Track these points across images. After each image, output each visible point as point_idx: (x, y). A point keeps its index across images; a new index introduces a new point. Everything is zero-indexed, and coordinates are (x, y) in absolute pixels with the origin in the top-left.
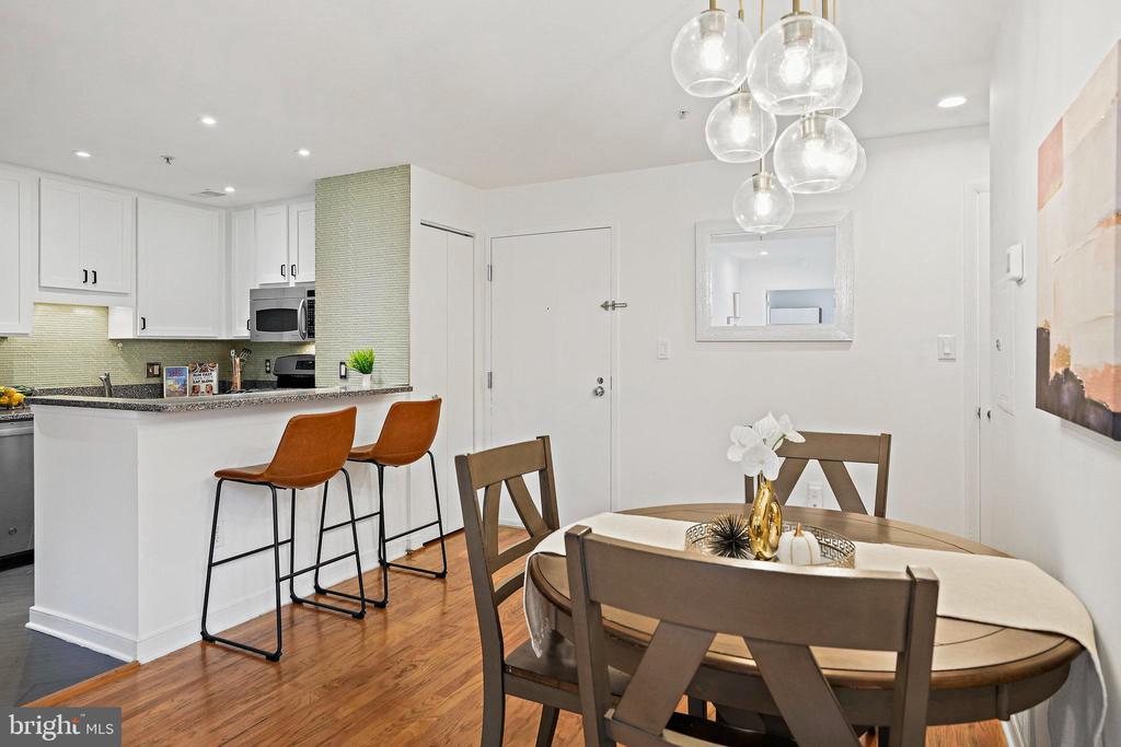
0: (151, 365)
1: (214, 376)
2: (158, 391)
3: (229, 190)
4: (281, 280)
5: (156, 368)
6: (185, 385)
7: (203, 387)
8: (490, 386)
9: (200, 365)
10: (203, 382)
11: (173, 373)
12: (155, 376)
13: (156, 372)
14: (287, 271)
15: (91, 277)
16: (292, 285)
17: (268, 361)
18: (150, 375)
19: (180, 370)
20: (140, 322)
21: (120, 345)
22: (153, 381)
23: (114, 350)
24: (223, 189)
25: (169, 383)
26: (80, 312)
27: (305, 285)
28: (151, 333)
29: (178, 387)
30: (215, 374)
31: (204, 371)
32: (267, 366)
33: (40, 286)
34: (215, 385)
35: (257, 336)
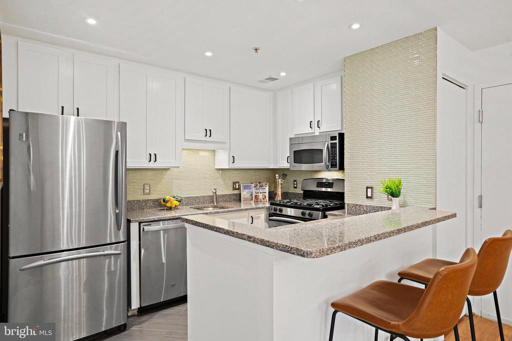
0: (234, 183)
1: (267, 189)
2: (238, 198)
3: (283, 74)
4: (310, 130)
5: (237, 184)
6: (252, 195)
7: (261, 196)
8: (481, 207)
9: (259, 183)
10: (261, 193)
11: (246, 187)
12: (237, 189)
13: (237, 187)
14: (315, 124)
15: (208, 133)
16: (317, 133)
17: (295, 181)
18: (234, 189)
19: (250, 186)
20: (232, 159)
21: (220, 172)
22: (236, 192)
23: (218, 174)
24: (279, 74)
25: (245, 194)
26: (202, 154)
27: (330, 133)
28: (237, 165)
29: (248, 196)
30: (267, 188)
31: (261, 187)
32: (294, 184)
33: (185, 139)
34: (267, 195)
35: (294, 166)
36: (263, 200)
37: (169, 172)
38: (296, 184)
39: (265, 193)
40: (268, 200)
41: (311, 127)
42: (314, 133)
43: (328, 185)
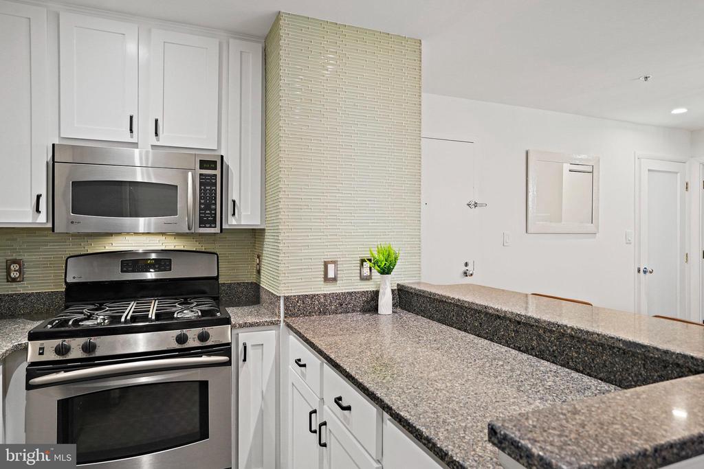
32: (11, 271)
35: (72, 222)
38: (19, 271)
41: (131, 130)
42: (135, 145)
43: (157, 266)
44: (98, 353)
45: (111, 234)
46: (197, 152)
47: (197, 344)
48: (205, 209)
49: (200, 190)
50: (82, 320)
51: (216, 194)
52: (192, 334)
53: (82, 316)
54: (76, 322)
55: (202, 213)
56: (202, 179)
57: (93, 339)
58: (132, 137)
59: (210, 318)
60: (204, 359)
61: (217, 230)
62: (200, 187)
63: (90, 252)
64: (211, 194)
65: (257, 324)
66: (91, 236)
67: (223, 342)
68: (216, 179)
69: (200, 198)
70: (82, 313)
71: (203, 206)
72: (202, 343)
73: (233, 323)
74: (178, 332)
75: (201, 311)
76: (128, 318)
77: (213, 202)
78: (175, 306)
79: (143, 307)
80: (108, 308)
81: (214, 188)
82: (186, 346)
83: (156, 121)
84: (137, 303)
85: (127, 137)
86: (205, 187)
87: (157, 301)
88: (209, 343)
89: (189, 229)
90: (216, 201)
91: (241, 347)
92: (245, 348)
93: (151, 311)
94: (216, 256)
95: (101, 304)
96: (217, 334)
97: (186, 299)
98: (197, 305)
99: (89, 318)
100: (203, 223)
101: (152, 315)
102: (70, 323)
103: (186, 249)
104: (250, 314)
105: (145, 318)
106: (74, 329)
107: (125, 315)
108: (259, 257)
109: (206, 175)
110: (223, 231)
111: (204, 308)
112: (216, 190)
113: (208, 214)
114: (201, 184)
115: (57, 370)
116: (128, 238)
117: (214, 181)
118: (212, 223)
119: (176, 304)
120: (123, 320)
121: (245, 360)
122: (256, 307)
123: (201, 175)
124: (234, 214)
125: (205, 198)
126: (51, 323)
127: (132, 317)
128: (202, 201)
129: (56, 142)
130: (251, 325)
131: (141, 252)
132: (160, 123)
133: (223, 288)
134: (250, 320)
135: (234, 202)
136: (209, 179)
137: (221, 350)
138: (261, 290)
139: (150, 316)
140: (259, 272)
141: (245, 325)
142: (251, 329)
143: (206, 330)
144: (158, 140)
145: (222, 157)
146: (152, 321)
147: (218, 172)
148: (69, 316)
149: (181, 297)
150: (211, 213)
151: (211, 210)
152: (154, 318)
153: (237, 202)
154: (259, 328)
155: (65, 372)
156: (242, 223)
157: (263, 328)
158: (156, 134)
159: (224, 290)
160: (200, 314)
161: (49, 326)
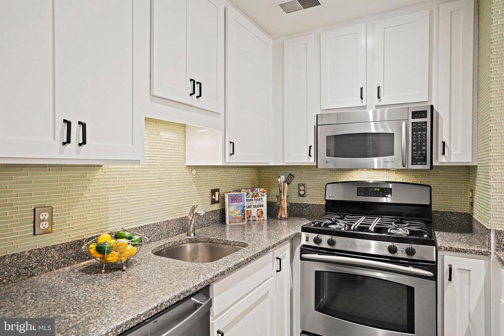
0: (213, 192)
1: (265, 201)
2: (221, 218)
7: (254, 212)
9: (252, 190)
10: (255, 207)
11: (233, 199)
12: (216, 202)
15: (197, 88)
17: (301, 185)
18: (213, 202)
19: (239, 196)
20: (229, 147)
21: (194, 172)
22: (216, 207)
25: (232, 210)
29: (238, 213)
30: (265, 199)
31: (256, 196)
32: (300, 190)
33: (152, 95)
34: (265, 209)
35: (327, 162)
36: (257, 219)
37: (99, 173)
38: (304, 190)
39: (262, 206)
40: (266, 219)
41: (362, 98)
42: (365, 107)
43: (381, 193)
44: (337, 247)
45: (352, 170)
46: (409, 106)
47: (405, 256)
48: (416, 150)
49: (413, 135)
50: (330, 224)
51: (426, 138)
52: (401, 248)
53: (330, 222)
54: (326, 225)
55: (415, 154)
56: (415, 126)
57: (334, 238)
58: (362, 102)
59: (417, 237)
60: (410, 269)
61: (428, 167)
62: (412, 133)
63: (340, 181)
64: (422, 138)
65: (465, 251)
66: (340, 170)
67: (428, 260)
68: (426, 125)
69: (413, 142)
70: (331, 220)
71: (414, 148)
72: (409, 256)
73: (439, 245)
74: (390, 244)
75: (410, 230)
76: (356, 227)
77: (424, 144)
78: (391, 224)
79: (368, 221)
80: (346, 219)
81: (425, 133)
82: (395, 255)
83: (379, 88)
84: (366, 218)
85: (359, 103)
86: (416, 133)
87: (380, 218)
88: (415, 257)
89: (403, 166)
90: (426, 144)
91: (446, 268)
92: (450, 269)
93: (372, 225)
94: (429, 188)
95: (344, 216)
96: (422, 252)
97: (402, 220)
98: (409, 226)
99: (334, 223)
100: (414, 162)
101: (372, 228)
102: (322, 225)
103: (404, 181)
104: (459, 240)
105: (367, 229)
106: (324, 229)
107: (354, 225)
108: (472, 191)
109: (417, 123)
110: (433, 168)
111: (414, 228)
112: (426, 134)
113: (419, 154)
114: (413, 130)
115: (315, 252)
116: (362, 172)
117: (424, 127)
118: (423, 161)
119: (393, 223)
120: (352, 228)
121: (450, 279)
122: (468, 235)
123: (413, 123)
124: (444, 153)
125: (417, 141)
126: (314, 223)
127: (358, 227)
128: (414, 144)
129: (319, 113)
130: (457, 250)
131: (371, 182)
132: (381, 89)
133: (436, 215)
134: (456, 246)
135: (444, 143)
136: (419, 126)
137: (427, 266)
138: (473, 221)
139: (370, 229)
140: (472, 204)
141: (450, 249)
142: (457, 253)
143: (413, 247)
144: (380, 101)
145: (432, 107)
146: (371, 232)
147: (428, 120)
148: (323, 220)
149: (399, 217)
150: (422, 154)
151: (422, 150)
152: (373, 230)
153: (447, 144)
154: (465, 255)
155: (319, 254)
156: (452, 161)
157: (470, 255)
158: (379, 97)
159: (437, 216)
160: (408, 233)
161: (313, 225)
